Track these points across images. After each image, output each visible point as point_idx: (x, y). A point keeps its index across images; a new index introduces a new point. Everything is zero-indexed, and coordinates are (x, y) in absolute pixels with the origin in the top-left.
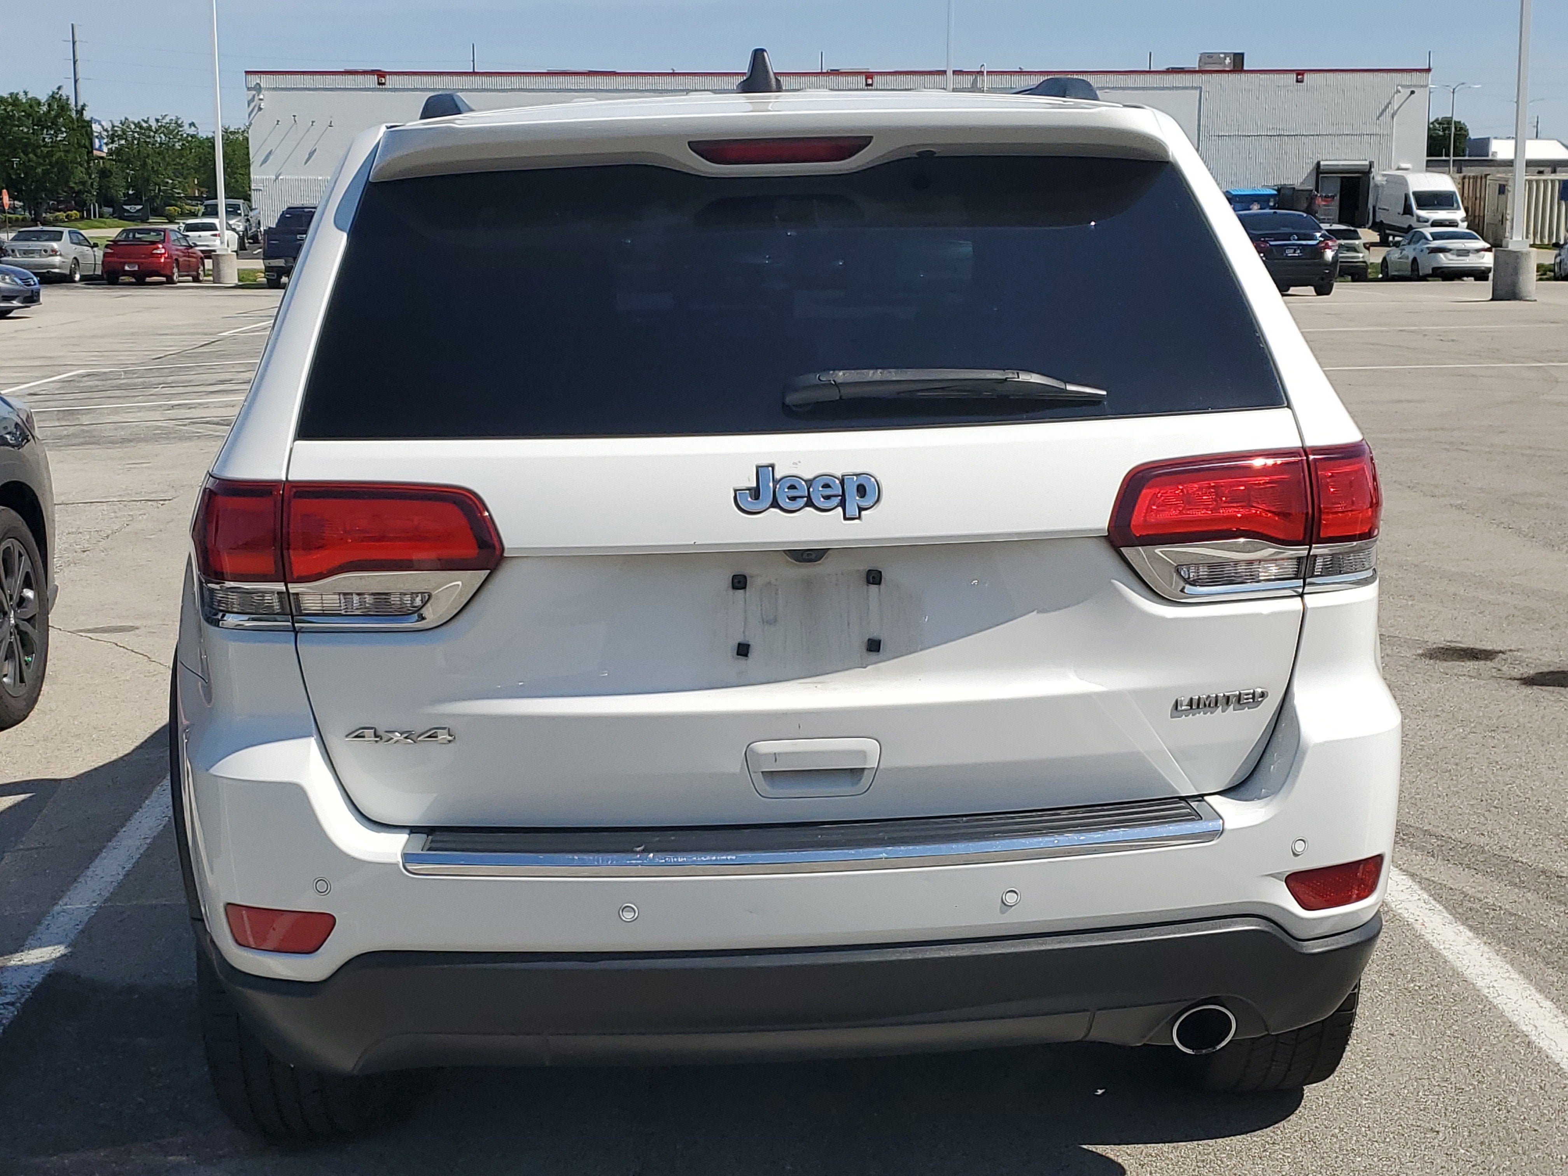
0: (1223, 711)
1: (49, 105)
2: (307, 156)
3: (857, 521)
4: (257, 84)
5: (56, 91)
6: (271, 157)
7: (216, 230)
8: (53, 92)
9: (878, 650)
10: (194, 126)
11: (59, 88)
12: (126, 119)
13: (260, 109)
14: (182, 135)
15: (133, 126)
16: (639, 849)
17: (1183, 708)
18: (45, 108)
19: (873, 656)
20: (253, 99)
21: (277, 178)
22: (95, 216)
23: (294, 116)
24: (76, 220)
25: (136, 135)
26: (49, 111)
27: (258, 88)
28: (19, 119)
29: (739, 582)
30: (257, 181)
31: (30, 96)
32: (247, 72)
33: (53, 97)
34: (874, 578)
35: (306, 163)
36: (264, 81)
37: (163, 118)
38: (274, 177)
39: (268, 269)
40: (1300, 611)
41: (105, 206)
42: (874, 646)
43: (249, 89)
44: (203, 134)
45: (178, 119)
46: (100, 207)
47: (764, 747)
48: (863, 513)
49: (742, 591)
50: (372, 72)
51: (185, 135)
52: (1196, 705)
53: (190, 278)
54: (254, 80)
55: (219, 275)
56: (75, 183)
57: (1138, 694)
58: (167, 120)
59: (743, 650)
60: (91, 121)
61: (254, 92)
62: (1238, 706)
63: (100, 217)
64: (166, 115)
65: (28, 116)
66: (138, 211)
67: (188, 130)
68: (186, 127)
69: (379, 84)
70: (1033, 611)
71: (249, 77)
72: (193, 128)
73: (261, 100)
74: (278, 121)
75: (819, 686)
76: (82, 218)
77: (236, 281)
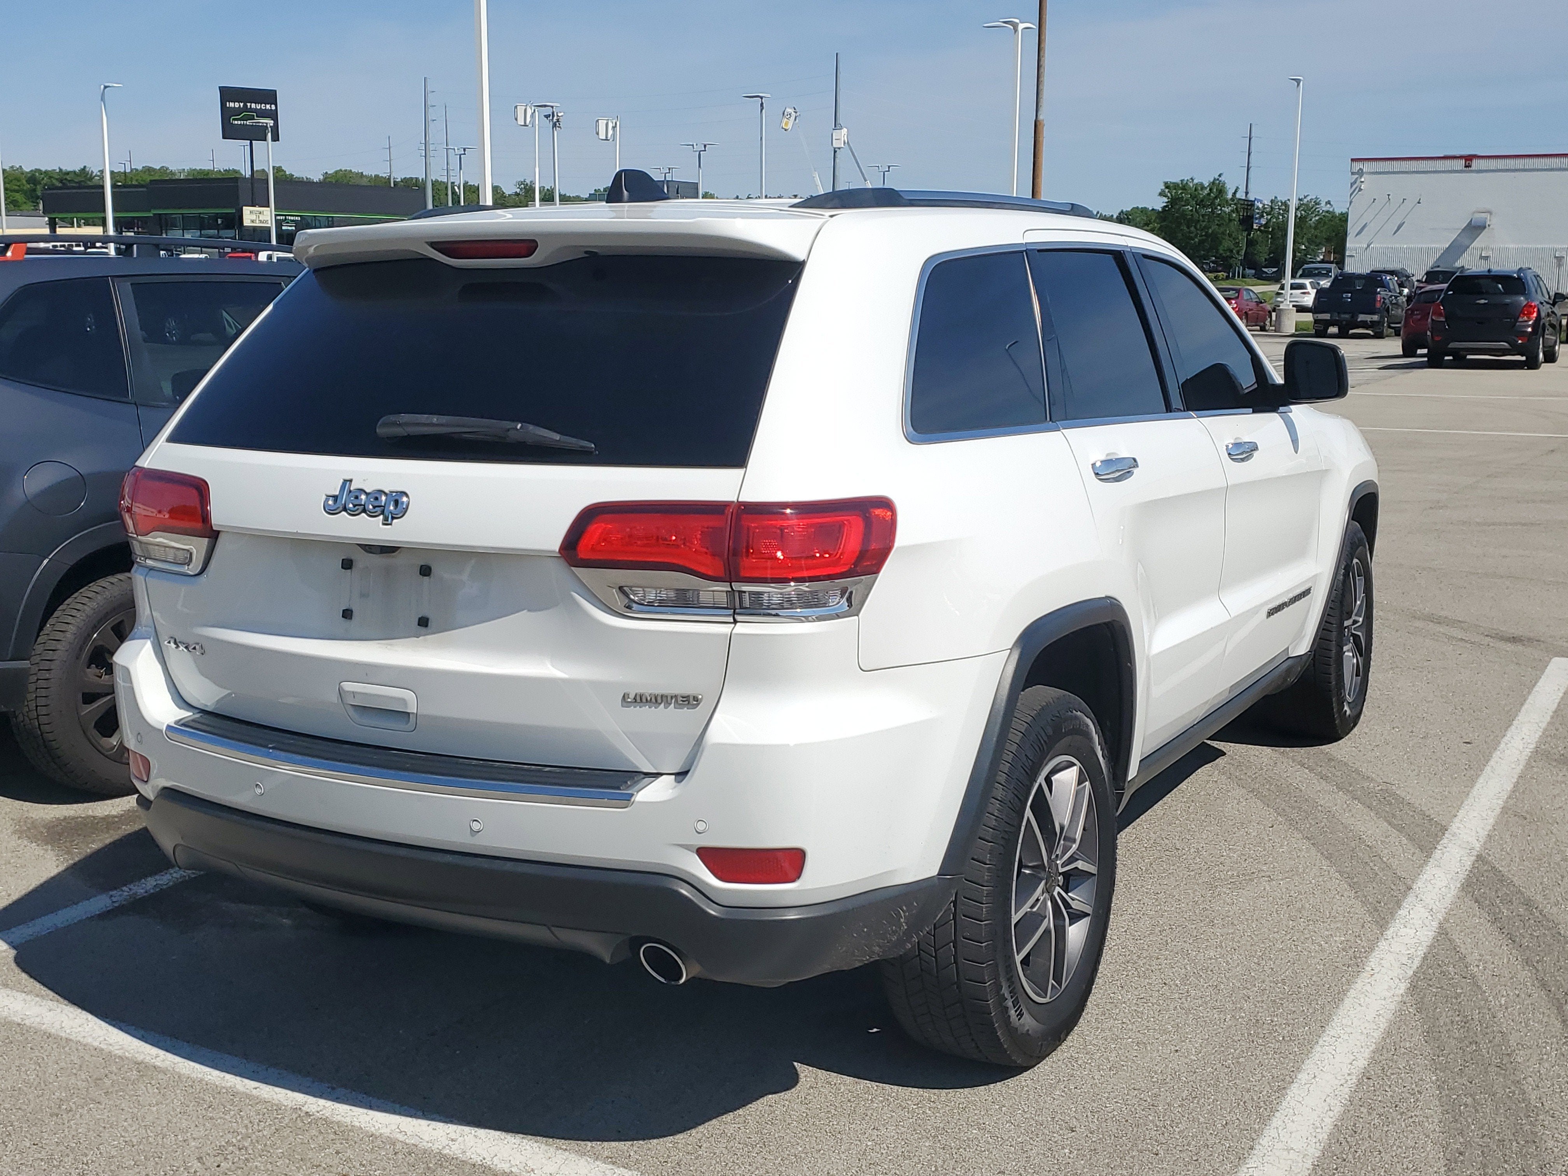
0: (665, 708)
1: (1210, 190)
2: (1396, 228)
3: (390, 526)
4: (1360, 169)
5: (1217, 177)
6: (1366, 229)
7: (1306, 288)
8: (1215, 179)
9: (426, 626)
10: (1330, 204)
11: (1220, 176)
12: (1276, 197)
13: (1360, 190)
14: (1319, 211)
15: (1280, 204)
16: (270, 746)
17: (629, 700)
18: (1206, 191)
19: (422, 630)
20: (1355, 182)
21: (1368, 246)
22: (1239, 277)
23: (1389, 195)
24: (1222, 279)
25: (1281, 212)
26: (1209, 194)
27: (1361, 173)
28: (1187, 200)
29: (347, 564)
30: (1351, 250)
31: (1195, 181)
32: (1352, 160)
33: (1213, 183)
34: (425, 571)
35: (1395, 233)
36: (1366, 167)
37: (1305, 197)
38: (1365, 246)
39: (1316, 321)
40: (727, 635)
41: (1249, 268)
42: (423, 622)
43: (1353, 173)
44: (1338, 211)
45: (1317, 198)
46: (1244, 269)
47: (348, 686)
48: (395, 521)
49: (349, 571)
50: (1461, 157)
51: (1321, 211)
52: (640, 700)
53: (1258, 328)
54: (1358, 166)
55: (1280, 325)
56: (1224, 250)
57: (595, 685)
58: (1309, 198)
59: (347, 614)
60: (1254, 201)
61: (1357, 176)
62: (677, 706)
63: (1242, 277)
64: (1308, 196)
65: (1193, 197)
66: (1274, 272)
67: (1324, 207)
68: (1323, 204)
69: (1466, 167)
70: (523, 610)
71: (1354, 164)
72: (1328, 205)
73: (1362, 182)
74: (1375, 199)
75: (389, 647)
76: (1228, 278)
77: (1294, 331)
